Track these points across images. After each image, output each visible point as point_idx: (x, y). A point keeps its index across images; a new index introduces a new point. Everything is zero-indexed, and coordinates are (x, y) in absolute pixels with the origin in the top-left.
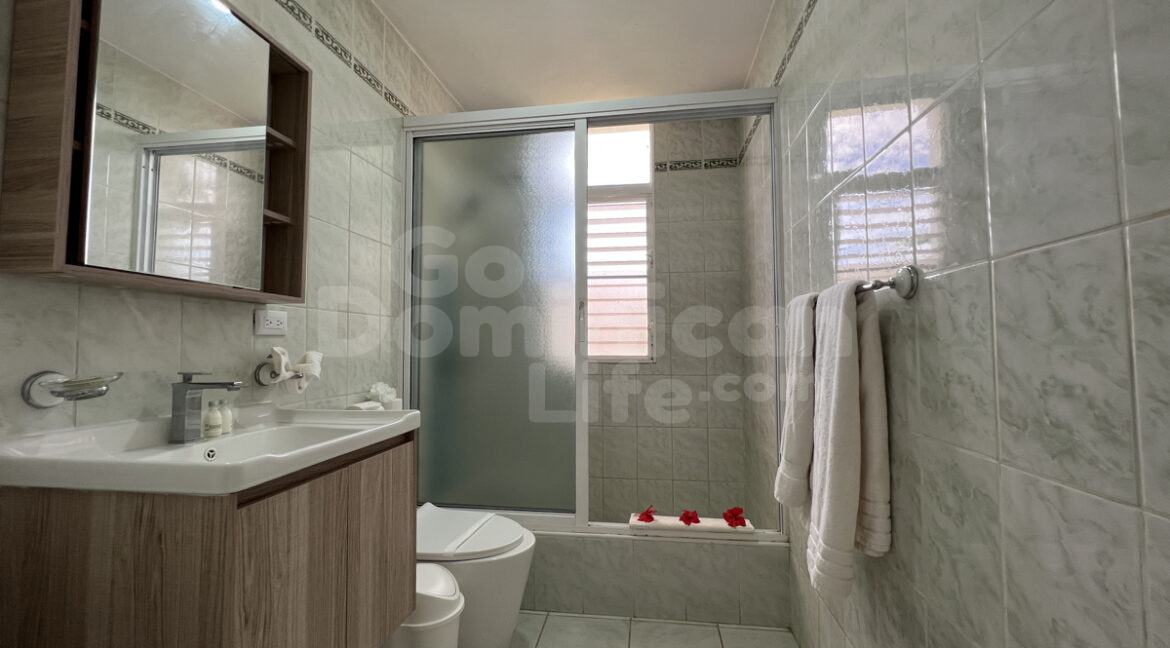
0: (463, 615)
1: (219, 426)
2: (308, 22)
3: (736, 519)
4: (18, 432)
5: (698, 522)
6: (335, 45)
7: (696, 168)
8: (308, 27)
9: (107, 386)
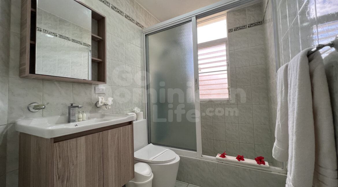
0: (153, 180)
1: (81, 118)
2: (109, 5)
3: (260, 161)
4: (27, 118)
5: (244, 160)
6: (118, 10)
7: (245, 28)
8: (109, 6)
9: (44, 106)
